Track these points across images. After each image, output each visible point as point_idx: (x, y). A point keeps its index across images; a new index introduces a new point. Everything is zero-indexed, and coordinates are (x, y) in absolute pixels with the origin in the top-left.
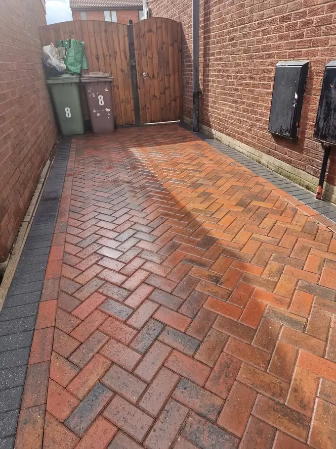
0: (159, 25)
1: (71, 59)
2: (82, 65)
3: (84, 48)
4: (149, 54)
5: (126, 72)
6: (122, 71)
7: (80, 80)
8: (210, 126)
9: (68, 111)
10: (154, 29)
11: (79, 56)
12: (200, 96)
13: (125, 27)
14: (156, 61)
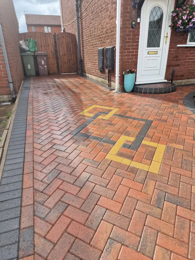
0: (66, 35)
1: (31, 46)
2: (35, 48)
3: (36, 43)
4: (63, 46)
5: (53, 52)
6: (52, 52)
7: (34, 54)
8: (85, 73)
9: (29, 66)
10: (65, 37)
11: (34, 45)
12: (82, 62)
13: (53, 35)
14: (65, 49)
